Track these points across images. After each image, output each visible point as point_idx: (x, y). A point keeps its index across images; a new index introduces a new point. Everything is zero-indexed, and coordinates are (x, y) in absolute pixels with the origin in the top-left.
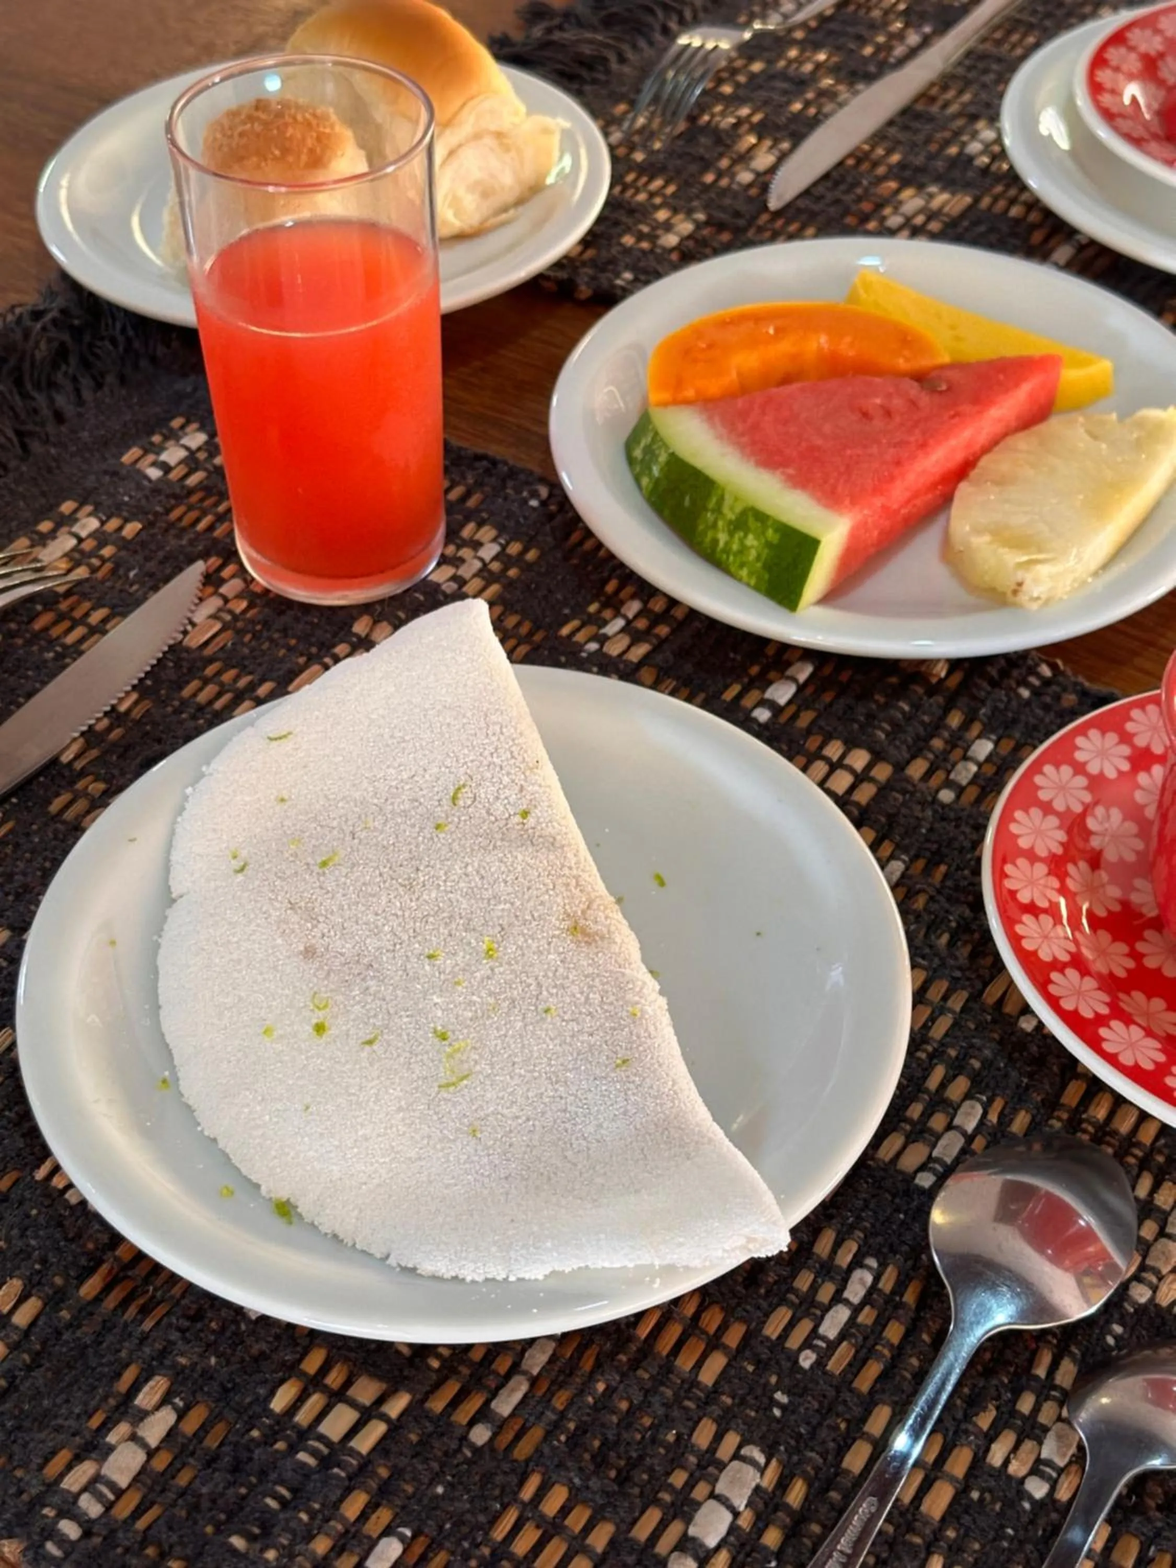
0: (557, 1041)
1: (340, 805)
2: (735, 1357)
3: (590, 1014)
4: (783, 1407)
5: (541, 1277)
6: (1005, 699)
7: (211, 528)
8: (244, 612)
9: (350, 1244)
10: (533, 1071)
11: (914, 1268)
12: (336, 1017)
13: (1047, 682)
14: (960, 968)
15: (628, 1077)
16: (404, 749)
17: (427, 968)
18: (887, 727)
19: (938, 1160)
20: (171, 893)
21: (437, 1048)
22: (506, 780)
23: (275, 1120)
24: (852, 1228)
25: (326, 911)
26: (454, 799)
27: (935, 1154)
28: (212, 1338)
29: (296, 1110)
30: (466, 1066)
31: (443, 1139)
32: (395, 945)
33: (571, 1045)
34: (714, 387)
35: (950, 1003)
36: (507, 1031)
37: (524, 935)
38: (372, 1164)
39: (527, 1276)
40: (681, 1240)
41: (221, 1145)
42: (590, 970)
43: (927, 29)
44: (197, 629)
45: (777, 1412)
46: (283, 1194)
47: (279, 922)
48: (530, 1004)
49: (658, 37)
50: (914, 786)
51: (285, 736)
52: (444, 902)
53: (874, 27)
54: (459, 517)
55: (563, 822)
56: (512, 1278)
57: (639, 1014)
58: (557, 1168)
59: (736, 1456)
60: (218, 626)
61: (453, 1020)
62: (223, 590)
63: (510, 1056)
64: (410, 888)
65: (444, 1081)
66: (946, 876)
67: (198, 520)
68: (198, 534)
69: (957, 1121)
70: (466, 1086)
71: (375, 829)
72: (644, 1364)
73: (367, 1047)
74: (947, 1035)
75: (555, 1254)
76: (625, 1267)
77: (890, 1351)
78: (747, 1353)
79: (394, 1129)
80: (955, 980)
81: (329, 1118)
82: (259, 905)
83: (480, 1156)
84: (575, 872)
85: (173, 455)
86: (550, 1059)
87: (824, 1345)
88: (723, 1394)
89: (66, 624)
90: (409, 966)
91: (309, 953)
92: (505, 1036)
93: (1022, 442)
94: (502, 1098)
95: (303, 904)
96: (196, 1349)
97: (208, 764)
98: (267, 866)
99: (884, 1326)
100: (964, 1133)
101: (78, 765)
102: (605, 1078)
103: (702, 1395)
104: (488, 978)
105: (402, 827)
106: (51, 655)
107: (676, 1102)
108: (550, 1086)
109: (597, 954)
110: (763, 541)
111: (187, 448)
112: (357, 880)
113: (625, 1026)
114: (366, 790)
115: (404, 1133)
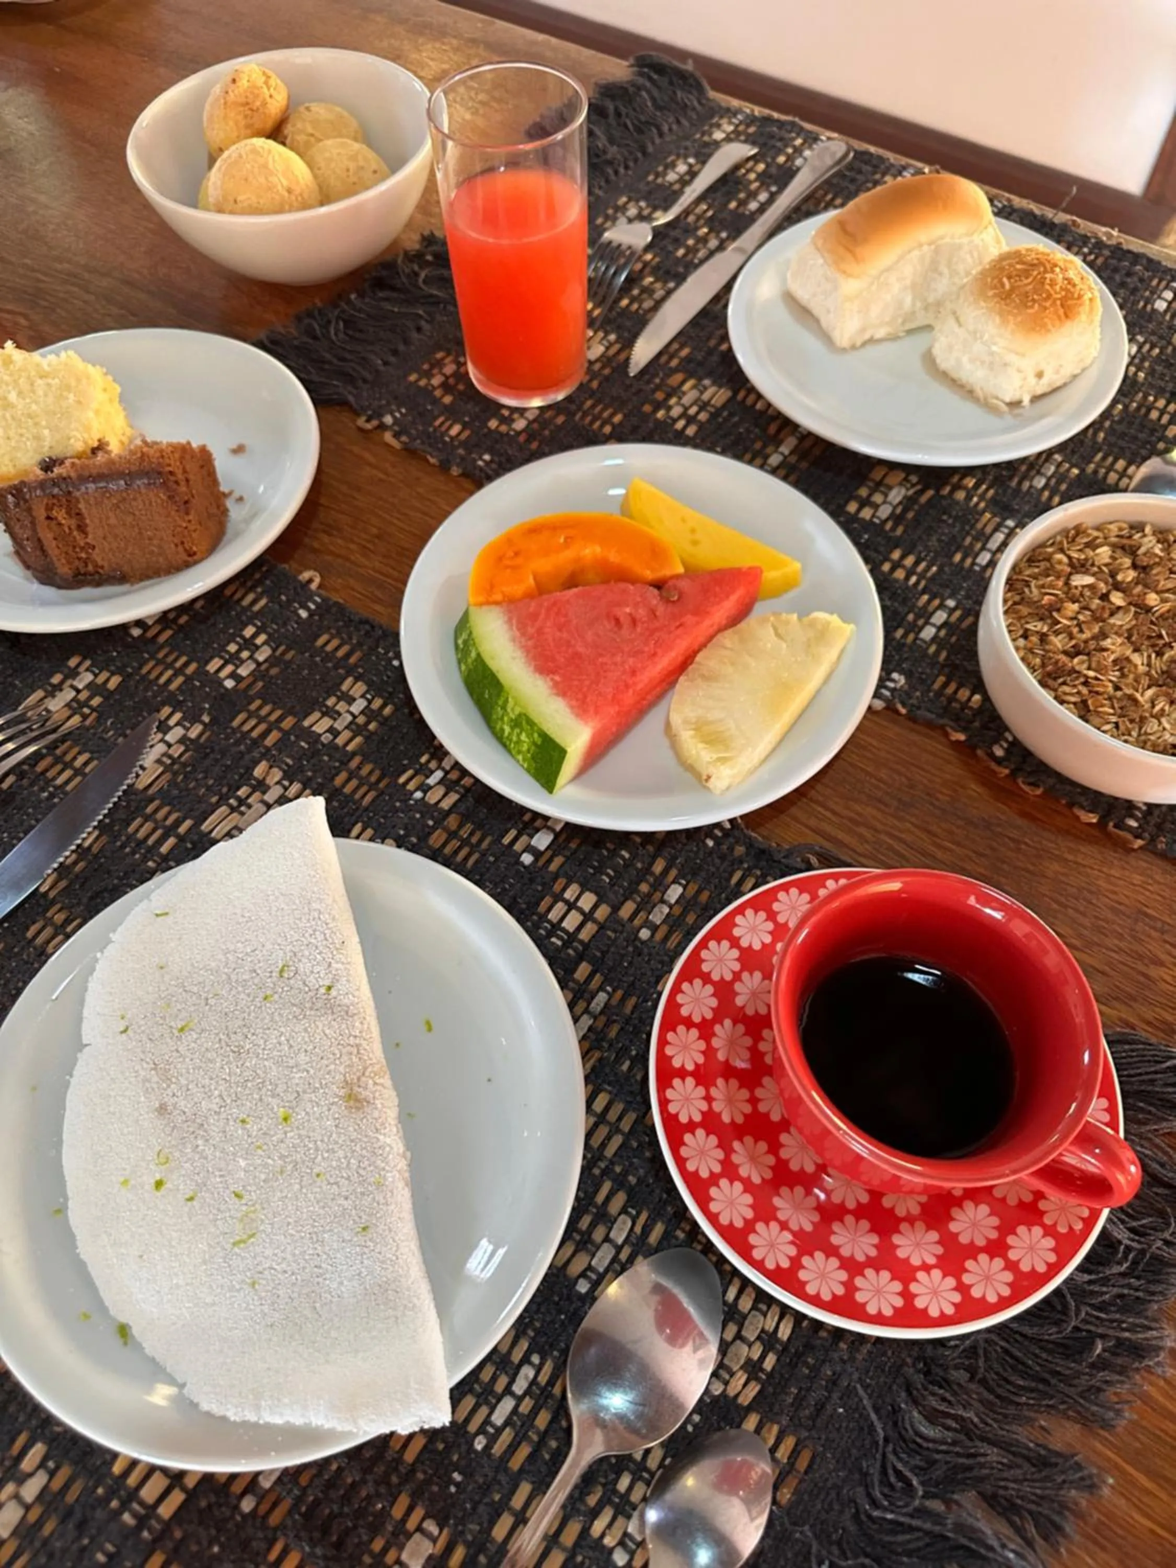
0: (322, 1204)
1: (201, 972)
2: (431, 1440)
3: (349, 1178)
4: (457, 1485)
6: (695, 850)
7: (169, 681)
8: (180, 756)
10: (301, 1231)
12: (172, 1173)
13: (726, 835)
14: (633, 1094)
15: (365, 1242)
16: (250, 927)
17: (240, 1131)
18: (611, 872)
19: (593, 1269)
20: (81, 1040)
22: (319, 957)
23: (120, 1262)
24: (527, 1325)
25: (178, 1072)
26: (281, 971)
27: (593, 1263)
29: (134, 1256)
30: (255, 1225)
31: (232, 1289)
32: (220, 1108)
33: (331, 1207)
34: (518, 590)
35: (622, 1125)
36: (289, 1192)
37: (312, 1102)
38: (180, 1308)
42: (355, 1135)
43: (724, 235)
44: (146, 772)
45: (453, 1489)
47: (145, 1081)
48: (307, 1168)
50: (623, 925)
51: (167, 913)
52: (260, 1068)
54: (343, 673)
55: (356, 993)
56: (261, 1422)
57: (382, 1181)
58: (307, 1318)
59: (419, 1529)
60: (160, 769)
62: (168, 737)
63: (286, 1217)
64: (238, 1054)
65: (237, 1238)
66: (635, 1009)
67: (160, 675)
68: (159, 687)
69: (612, 1234)
70: (253, 1243)
71: (222, 996)
73: (189, 1203)
74: (615, 1154)
75: (289, 1410)
77: (538, 1435)
79: (199, 1279)
80: (628, 1104)
81: (155, 1266)
82: (133, 1064)
83: (255, 1305)
84: (359, 1040)
87: (493, 1430)
88: (419, 1470)
89: (59, 767)
90: (227, 1129)
91: (162, 1110)
92: (286, 1197)
93: (728, 639)
94: (277, 1255)
95: (163, 1065)
97: (116, 931)
98: (143, 1028)
99: (536, 1415)
100: (615, 1246)
101: (52, 895)
102: (350, 1241)
103: (404, 1472)
104: (282, 1142)
105: (241, 996)
106: (46, 794)
108: (311, 1245)
109: (362, 1120)
110: (532, 740)
112: (201, 1046)
113: (371, 1192)
114: (220, 960)
115: (205, 1282)
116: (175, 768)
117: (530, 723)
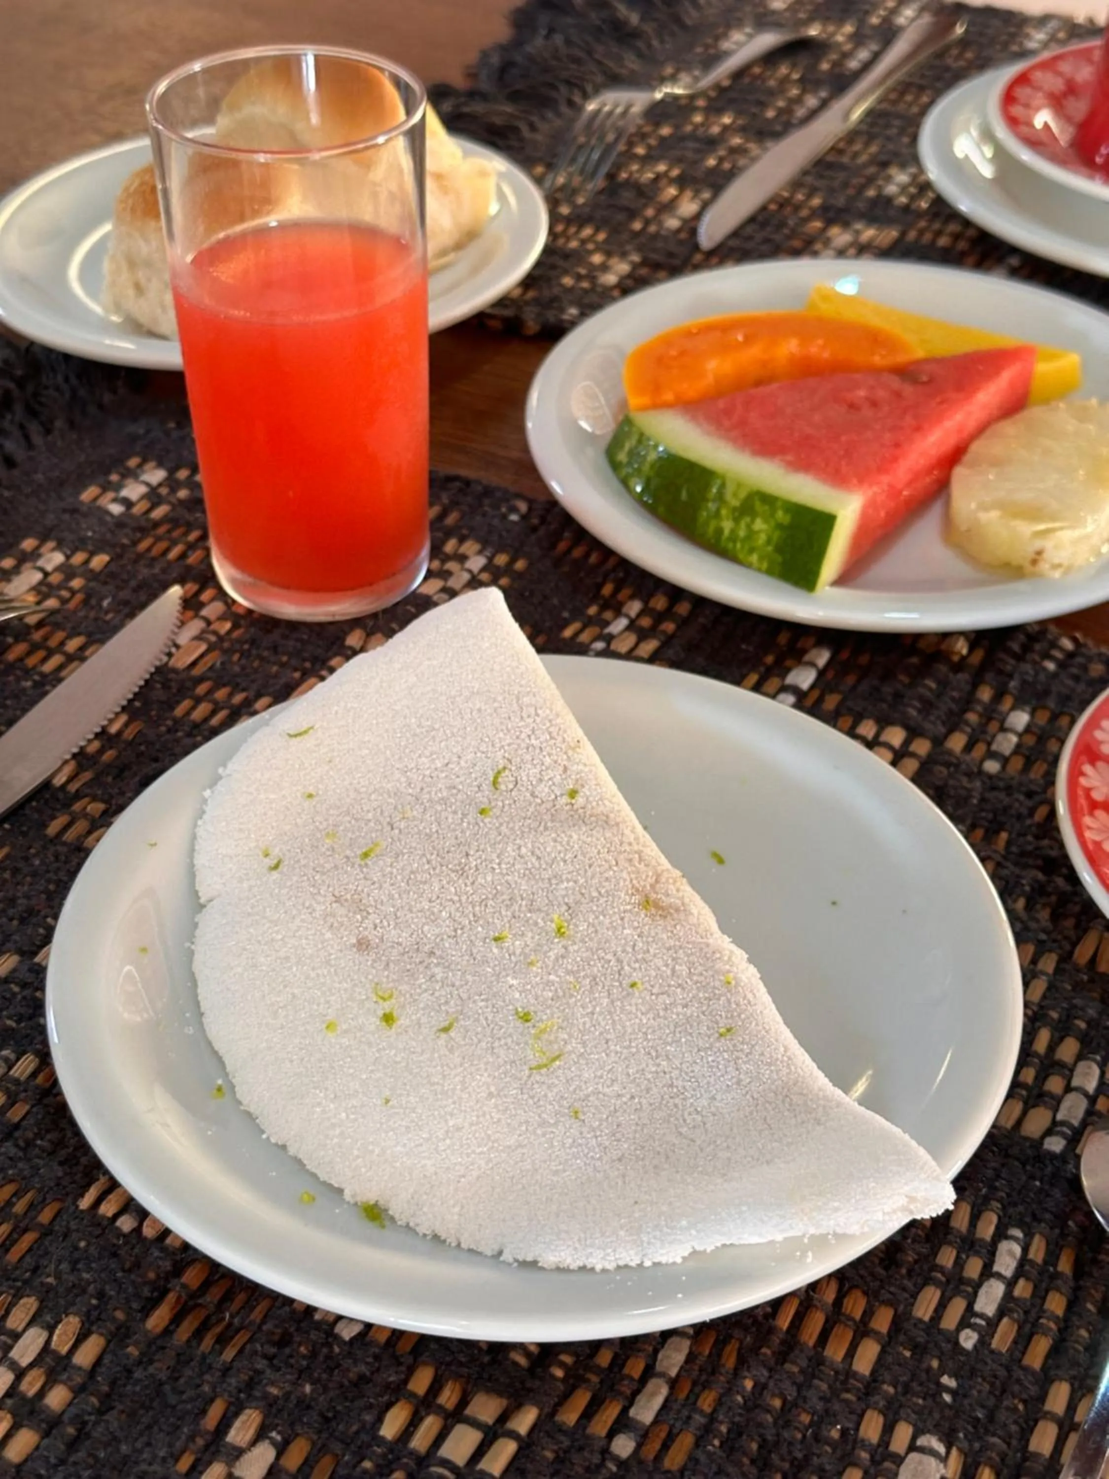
0: (651, 1015)
1: (373, 797)
2: (888, 1344)
3: (680, 985)
4: (953, 1393)
5: (679, 1260)
6: (1031, 672)
7: (183, 556)
8: (229, 632)
9: (453, 1244)
10: (630, 1047)
11: (1063, 1235)
12: (403, 1007)
13: (1070, 655)
14: (1044, 931)
15: (734, 1046)
16: (434, 737)
17: (495, 950)
18: (917, 704)
19: (1063, 1123)
20: (199, 898)
21: (520, 1030)
22: (548, 761)
23: (352, 1117)
24: (986, 1200)
25: (376, 901)
26: (495, 783)
27: (1060, 1117)
28: (304, 1363)
29: (375, 1105)
30: (556, 1046)
31: (543, 1123)
32: (455, 930)
33: (665, 1018)
34: (692, 389)
35: (1040, 966)
36: (594, 1007)
37: (594, 912)
38: (468, 1155)
39: (664, 1260)
40: (836, 1204)
41: (292, 1151)
42: (672, 943)
43: (823, 94)
44: (181, 651)
45: (947, 1398)
46: (371, 1197)
47: (325, 916)
48: (613, 980)
49: (564, 109)
50: (957, 758)
51: (306, 732)
52: (501, 884)
53: (771, 93)
54: (440, 535)
55: (614, 800)
56: (648, 1263)
57: (733, 982)
58: (674, 1145)
59: (912, 1447)
60: (203, 647)
61: (532, 1001)
62: (204, 612)
63: (601, 1034)
64: (462, 872)
65: (534, 1064)
66: (1009, 843)
67: (167, 550)
68: (169, 563)
69: (1075, 1083)
70: (559, 1067)
71: (414, 818)
72: (792, 1356)
73: (443, 1036)
74: (1044, 997)
75: (694, 1232)
76: (772, 1242)
77: (1056, 1324)
78: (902, 1338)
79: (488, 1117)
80: (1040, 943)
81: (413, 1110)
82: (301, 901)
83: (587, 1139)
84: (636, 848)
85: (134, 491)
86: (645, 1034)
87: (983, 1323)
88: (884, 1382)
89: (41, 654)
90: (475, 951)
91: (362, 945)
92: (593, 1013)
93: (1009, 428)
94: (601, 1077)
95: (349, 896)
96: (288, 1377)
97: (225, 766)
98: (303, 862)
99: (1044, 1299)
100: (1086, 1094)
101: (73, 788)
102: (710, 1048)
103: (860, 1385)
104: (563, 957)
105: (444, 814)
106: (29, 684)
107: (793, 1068)
108: (650, 1061)
109: (675, 926)
110: (773, 523)
111: (147, 484)
112: (403, 869)
113: (720, 995)
114: (398, 780)
115: (499, 1120)
116: (226, 645)
117: (768, 500)
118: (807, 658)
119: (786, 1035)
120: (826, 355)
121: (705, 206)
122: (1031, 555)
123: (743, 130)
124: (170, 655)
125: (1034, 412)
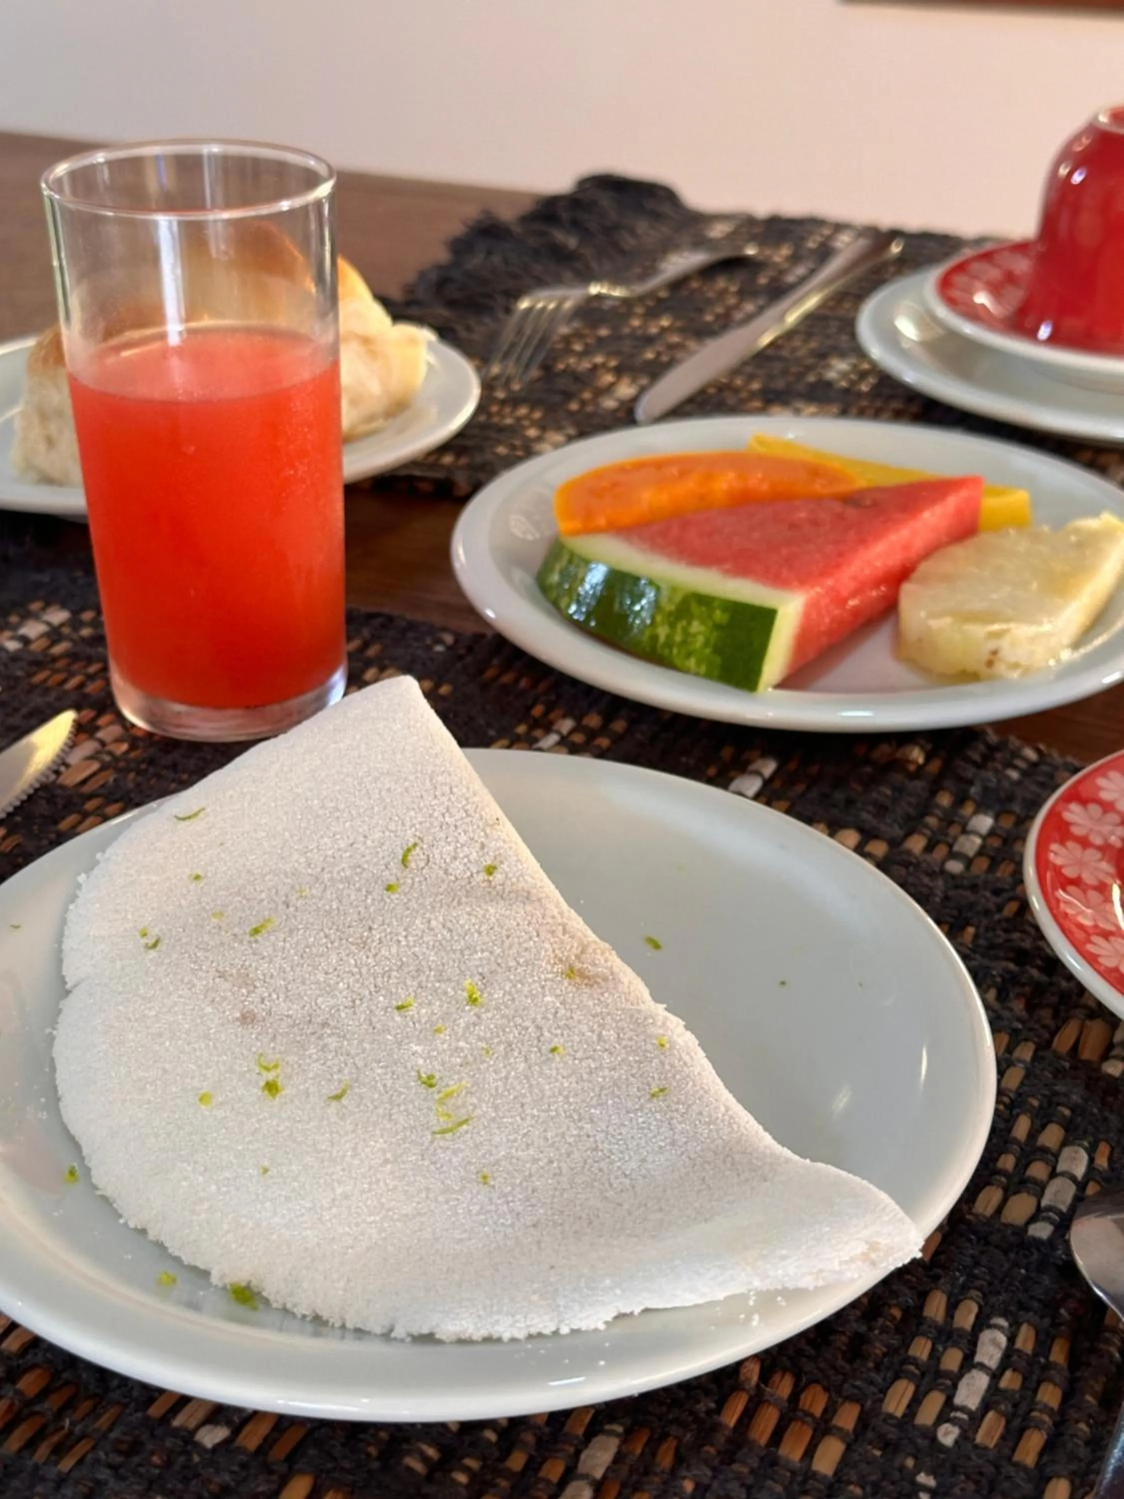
0: (573, 1079)
1: (267, 878)
2: (852, 1442)
3: (606, 1050)
4: (931, 1491)
5: (602, 1327)
6: (994, 780)
7: (82, 685)
8: (127, 752)
9: (337, 1325)
10: (549, 1110)
11: (1054, 1324)
12: (290, 1077)
13: (1034, 765)
14: (1019, 1019)
15: (668, 1106)
16: (338, 818)
17: (398, 1019)
18: (871, 808)
19: (1050, 1209)
20: (66, 983)
21: (423, 1096)
22: (463, 838)
23: (224, 1189)
24: (965, 1288)
25: (264, 975)
26: (404, 862)
27: (1044, 1202)
28: (157, 1471)
29: (251, 1176)
30: (463, 1111)
31: (446, 1190)
32: (354, 1001)
33: (590, 1081)
34: (625, 516)
35: (1017, 1053)
36: (509, 1073)
37: (510, 981)
38: (357, 1225)
39: (584, 1325)
41: (152, 1235)
42: (599, 1009)
44: (70, 770)
46: (242, 1277)
47: (207, 991)
48: (531, 1046)
50: (916, 858)
51: (196, 815)
52: (407, 956)
53: (710, 302)
54: (360, 665)
55: (536, 876)
56: (565, 1330)
57: (668, 1046)
58: (598, 1209)
60: (95, 766)
61: (438, 1067)
62: (100, 735)
63: (516, 1098)
64: (363, 945)
65: (437, 1128)
66: (976, 936)
67: (65, 681)
68: (66, 692)
69: (1061, 1168)
70: (467, 1132)
71: (313, 896)
72: (740, 1454)
73: (334, 1104)
74: (1022, 1084)
75: (618, 1292)
76: (711, 1304)
77: (1050, 1416)
78: (870, 1435)
79: (381, 1184)
80: (1014, 1033)
81: (295, 1179)
82: (179, 977)
83: (497, 1205)
84: (560, 921)
85: (33, 629)
86: (567, 1097)
87: (965, 1417)
88: (849, 1483)
90: (374, 1020)
91: (247, 1019)
92: (507, 1078)
93: (958, 551)
94: (515, 1141)
95: (234, 971)
96: (136, 1487)
97: (103, 851)
98: (184, 940)
99: (1035, 1391)
100: (1073, 1178)
102: (641, 1109)
103: (822, 1487)
104: (475, 1024)
105: (345, 893)
107: (735, 1127)
108: (572, 1124)
109: (602, 995)
110: (710, 623)
111: (48, 624)
112: (297, 944)
113: (652, 1058)
114: (297, 861)
115: (395, 1188)
116: (122, 764)
117: (705, 600)
118: (753, 767)
119: (728, 1097)
120: (765, 487)
121: (643, 390)
122: (986, 656)
123: (682, 331)
124: (57, 773)
125: (983, 538)
